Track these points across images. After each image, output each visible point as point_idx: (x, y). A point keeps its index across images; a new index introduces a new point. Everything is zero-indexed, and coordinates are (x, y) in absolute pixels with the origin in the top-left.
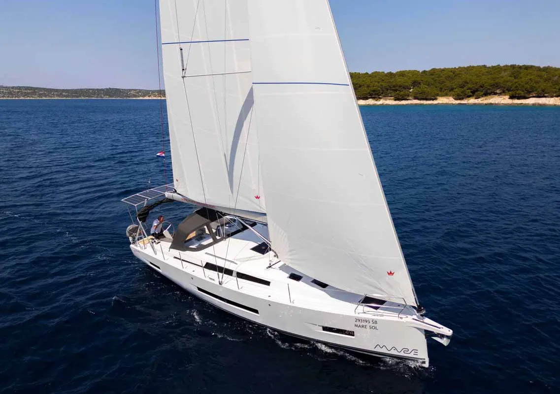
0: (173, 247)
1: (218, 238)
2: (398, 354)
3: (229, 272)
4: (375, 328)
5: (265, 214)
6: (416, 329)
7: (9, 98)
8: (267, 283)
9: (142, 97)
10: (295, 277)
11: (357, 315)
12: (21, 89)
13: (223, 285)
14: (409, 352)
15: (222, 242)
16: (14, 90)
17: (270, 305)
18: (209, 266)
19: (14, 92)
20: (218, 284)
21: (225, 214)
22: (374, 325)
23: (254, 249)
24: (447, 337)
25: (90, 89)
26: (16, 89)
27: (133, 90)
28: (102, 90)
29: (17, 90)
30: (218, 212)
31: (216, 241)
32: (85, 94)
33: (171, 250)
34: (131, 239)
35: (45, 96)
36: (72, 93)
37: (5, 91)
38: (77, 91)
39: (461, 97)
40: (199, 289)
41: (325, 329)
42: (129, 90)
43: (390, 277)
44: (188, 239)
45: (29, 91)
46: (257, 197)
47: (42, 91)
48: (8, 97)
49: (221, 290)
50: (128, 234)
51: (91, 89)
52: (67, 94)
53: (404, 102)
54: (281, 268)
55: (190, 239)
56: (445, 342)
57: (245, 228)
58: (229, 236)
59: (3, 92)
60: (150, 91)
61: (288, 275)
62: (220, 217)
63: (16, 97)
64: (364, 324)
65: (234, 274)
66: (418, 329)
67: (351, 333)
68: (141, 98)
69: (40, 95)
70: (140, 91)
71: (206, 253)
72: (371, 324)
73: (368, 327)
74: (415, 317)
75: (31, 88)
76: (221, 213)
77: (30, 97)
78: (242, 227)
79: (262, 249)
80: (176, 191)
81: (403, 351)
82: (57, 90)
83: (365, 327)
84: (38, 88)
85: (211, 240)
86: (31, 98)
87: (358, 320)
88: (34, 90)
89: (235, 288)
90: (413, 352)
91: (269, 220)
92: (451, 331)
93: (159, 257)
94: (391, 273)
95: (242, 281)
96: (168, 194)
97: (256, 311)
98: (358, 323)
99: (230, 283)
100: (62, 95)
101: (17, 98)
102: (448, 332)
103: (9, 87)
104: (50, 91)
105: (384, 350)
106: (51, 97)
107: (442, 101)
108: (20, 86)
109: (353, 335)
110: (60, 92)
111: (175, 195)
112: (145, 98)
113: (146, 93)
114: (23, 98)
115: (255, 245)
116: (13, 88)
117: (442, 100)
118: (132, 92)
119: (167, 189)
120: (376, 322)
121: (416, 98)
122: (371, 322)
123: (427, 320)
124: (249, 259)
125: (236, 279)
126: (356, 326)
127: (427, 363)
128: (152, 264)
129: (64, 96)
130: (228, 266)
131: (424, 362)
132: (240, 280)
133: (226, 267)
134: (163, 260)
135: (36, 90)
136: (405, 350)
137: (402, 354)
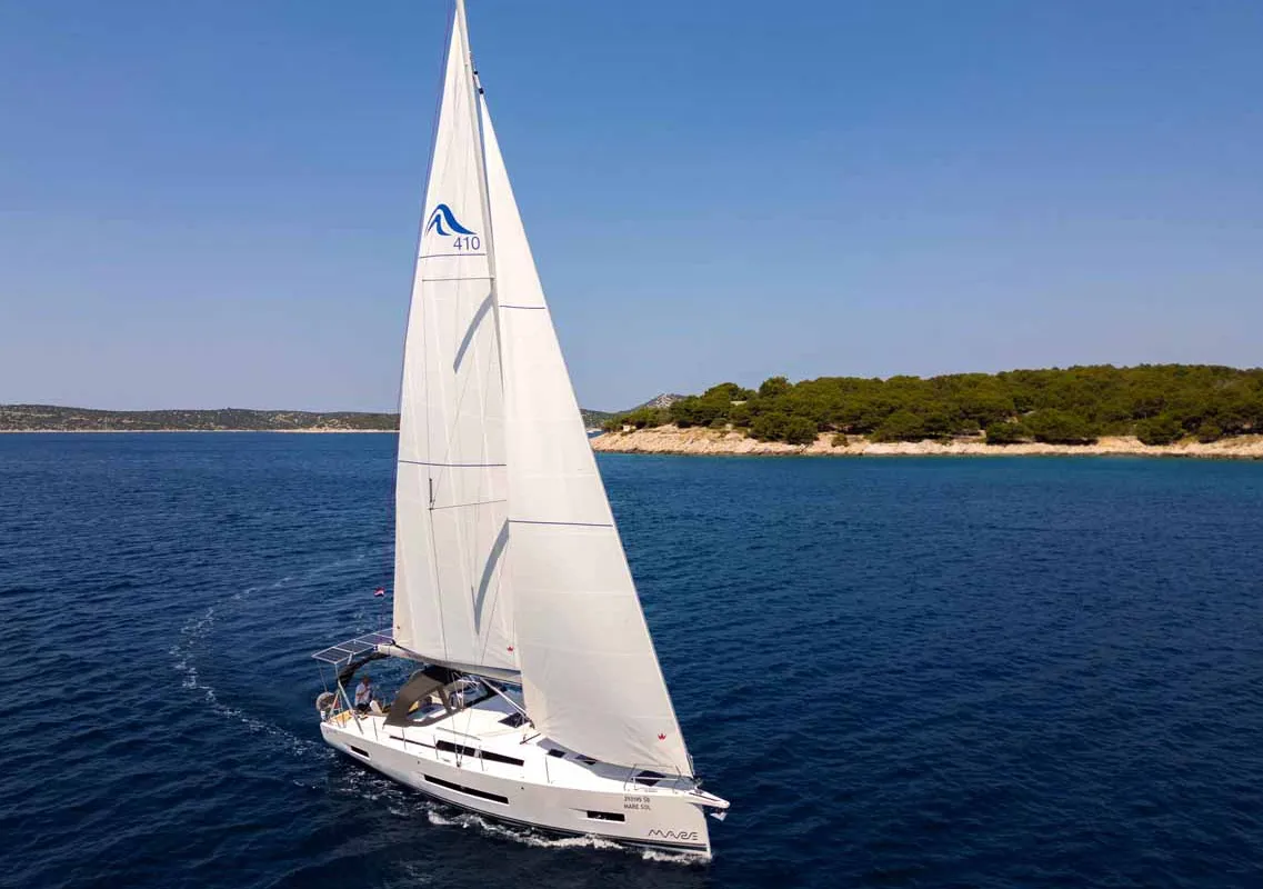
0: (389, 722)
1: (453, 708)
2: (676, 840)
3: (470, 752)
4: (648, 807)
5: (519, 672)
8: (520, 763)
9: (302, 427)
10: (556, 753)
11: (626, 794)
12: (29, 411)
13: (463, 767)
14: (687, 837)
15: (460, 714)
16: (14, 414)
17: (523, 788)
18: (443, 746)
19: (13, 418)
20: (455, 766)
21: (465, 675)
22: (646, 803)
23: (505, 721)
24: (725, 810)
25: (184, 412)
26: (18, 410)
27: (281, 412)
28: (214, 413)
29: (20, 413)
30: (454, 671)
31: (450, 713)
32: (173, 422)
33: (386, 726)
34: (323, 713)
35: (83, 427)
39: (1161, 438)
40: (428, 778)
41: (592, 814)
42: (271, 412)
43: (662, 741)
44: (411, 709)
45: (46, 415)
46: (510, 649)
47: (75, 415)
49: (459, 774)
50: (318, 707)
51: (189, 412)
52: (132, 421)
53: (1011, 449)
54: (539, 744)
55: (415, 711)
56: (721, 817)
57: (492, 694)
58: (469, 705)
60: (319, 415)
61: (547, 751)
62: (457, 678)
63: (15, 428)
64: (636, 803)
65: (476, 754)
66: (694, 804)
67: (620, 817)
68: (301, 430)
69: (71, 424)
70: (296, 415)
71: (438, 728)
72: (643, 803)
73: (639, 807)
74: (693, 791)
75: (51, 409)
76: (459, 672)
77: (47, 428)
78: (486, 693)
79: (514, 720)
80: (394, 643)
81: (680, 836)
82: (111, 414)
83: (636, 807)
84: (68, 408)
85: (444, 712)
86: (50, 431)
87: (627, 798)
88: (57, 414)
89: (479, 770)
90: (692, 837)
91: (525, 680)
92: (728, 803)
93: (369, 736)
94: (662, 737)
95: (488, 763)
96: (382, 648)
97: (504, 800)
98: (628, 803)
99: (472, 764)
100: (122, 423)
101: (17, 431)
102: (724, 804)
104: (94, 416)
105: (660, 838)
106: (96, 428)
107: (1113, 446)
108: (28, 403)
109: (623, 820)
110: (116, 418)
111: (393, 648)
112: (311, 431)
113: (310, 419)
114: (32, 431)
115: (504, 716)
116: (11, 408)
117: (1109, 445)
118: (277, 418)
119: (381, 640)
120: (647, 799)
121: (1041, 439)
122: (643, 800)
123: (706, 794)
124: (497, 734)
125: (479, 760)
126: (626, 806)
127: (709, 849)
128: (354, 749)
129: (127, 426)
130: (469, 743)
131: (705, 850)
132: (485, 761)
133: (467, 745)
134: (374, 740)
135: (63, 414)
136: (683, 835)
137: (680, 840)
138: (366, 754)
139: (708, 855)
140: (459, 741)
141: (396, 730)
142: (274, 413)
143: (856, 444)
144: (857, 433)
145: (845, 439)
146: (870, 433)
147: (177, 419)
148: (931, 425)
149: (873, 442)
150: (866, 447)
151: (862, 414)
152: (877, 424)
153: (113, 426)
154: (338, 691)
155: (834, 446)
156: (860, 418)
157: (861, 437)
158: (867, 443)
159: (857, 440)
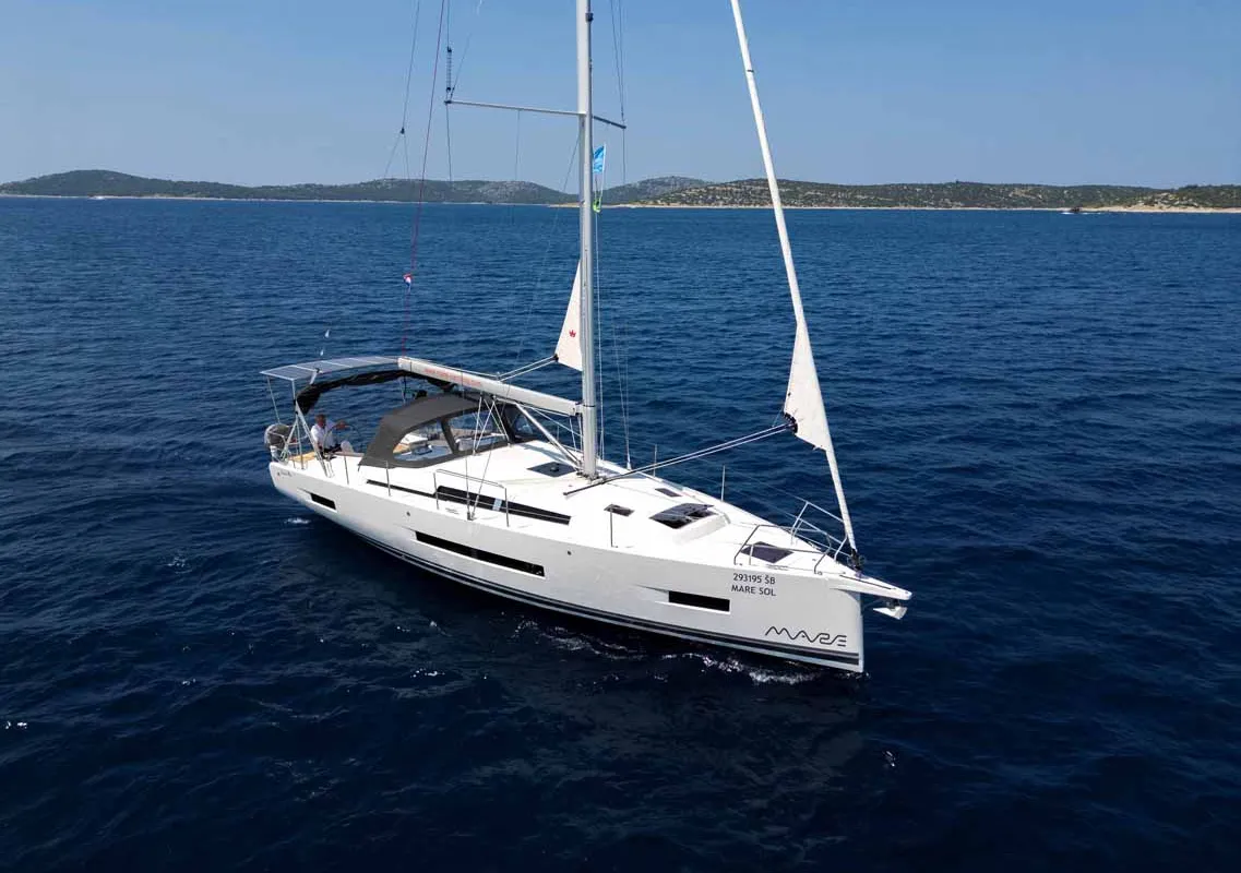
0: (366, 462)
2: (811, 645)
3: (487, 502)
4: (771, 592)
6: (847, 594)
7: (743, 207)
8: (564, 519)
10: (619, 510)
11: (737, 567)
13: (478, 525)
14: (829, 641)
16: (754, 188)
17: (569, 553)
18: (445, 493)
20: (467, 521)
22: (768, 586)
23: (539, 469)
24: (902, 603)
26: (757, 185)
29: (759, 188)
31: (457, 455)
33: (362, 467)
34: (273, 450)
35: (819, 202)
36: (877, 195)
37: (735, 189)
38: (886, 191)
40: (420, 537)
41: (674, 597)
47: (810, 190)
48: (741, 203)
50: (267, 440)
52: (865, 197)
56: (896, 613)
59: (731, 191)
61: (606, 507)
64: (751, 584)
65: (497, 505)
66: (846, 591)
67: (723, 605)
69: (808, 200)
71: (445, 472)
72: (764, 585)
73: (757, 591)
79: (554, 469)
81: (818, 639)
82: (842, 189)
83: (750, 590)
87: (738, 576)
90: (837, 642)
92: (910, 594)
93: (337, 480)
95: (517, 521)
97: (540, 571)
98: (739, 583)
99: (492, 521)
100: (856, 200)
102: (903, 594)
103: (743, 182)
105: (783, 639)
106: (831, 204)
109: (726, 609)
110: (850, 192)
120: (773, 581)
122: (764, 581)
125: (504, 515)
126: (735, 588)
127: (861, 663)
128: (315, 498)
129: (861, 202)
130: (487, 492)
131: (855, 662)
132: (512, 517)
133: (484, 493)
134: (344, 484)
135: (798, 188)
136: (824, 636)
137: (817, 645)
138: (331, 504)
139: (859, 668)
140: (474, 488)
141: (378, 473)
142: (1012, 187)
153: (847, 202)
154: (296, 423)
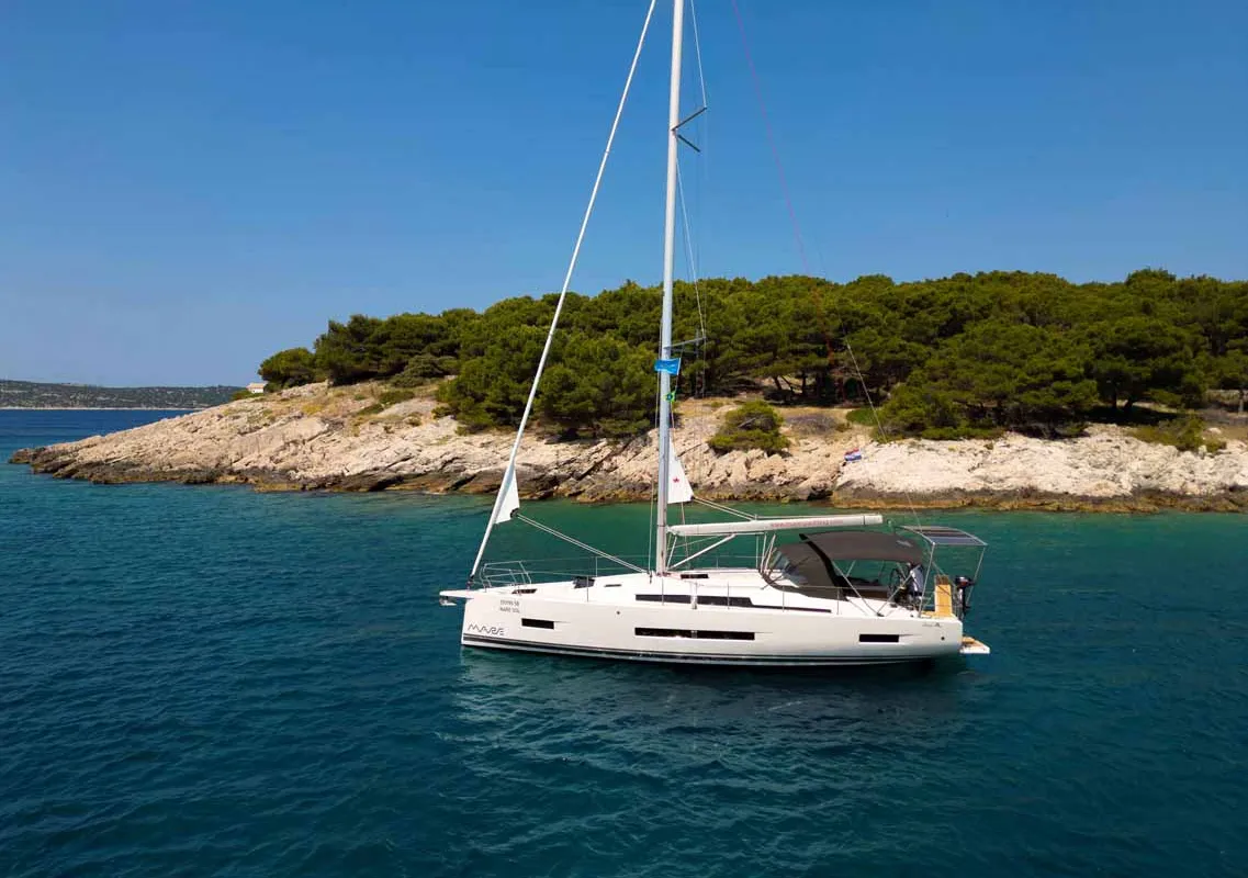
75: (23, 385)
135: (35, 390)
143: (815, 442)
144: (827, 402)
145: (772, 424)
146: (878, 400)
147: (157, 397)
148: (1125, 366)
149: (883, 436)
150: (853, 457)
151: (848, 328)
152: (900, 369)
153: (85, 403)
155: (720, 450)
156: (837, 345)
157: (840, 413)
158: (861, 439)
159: (822, 429)
